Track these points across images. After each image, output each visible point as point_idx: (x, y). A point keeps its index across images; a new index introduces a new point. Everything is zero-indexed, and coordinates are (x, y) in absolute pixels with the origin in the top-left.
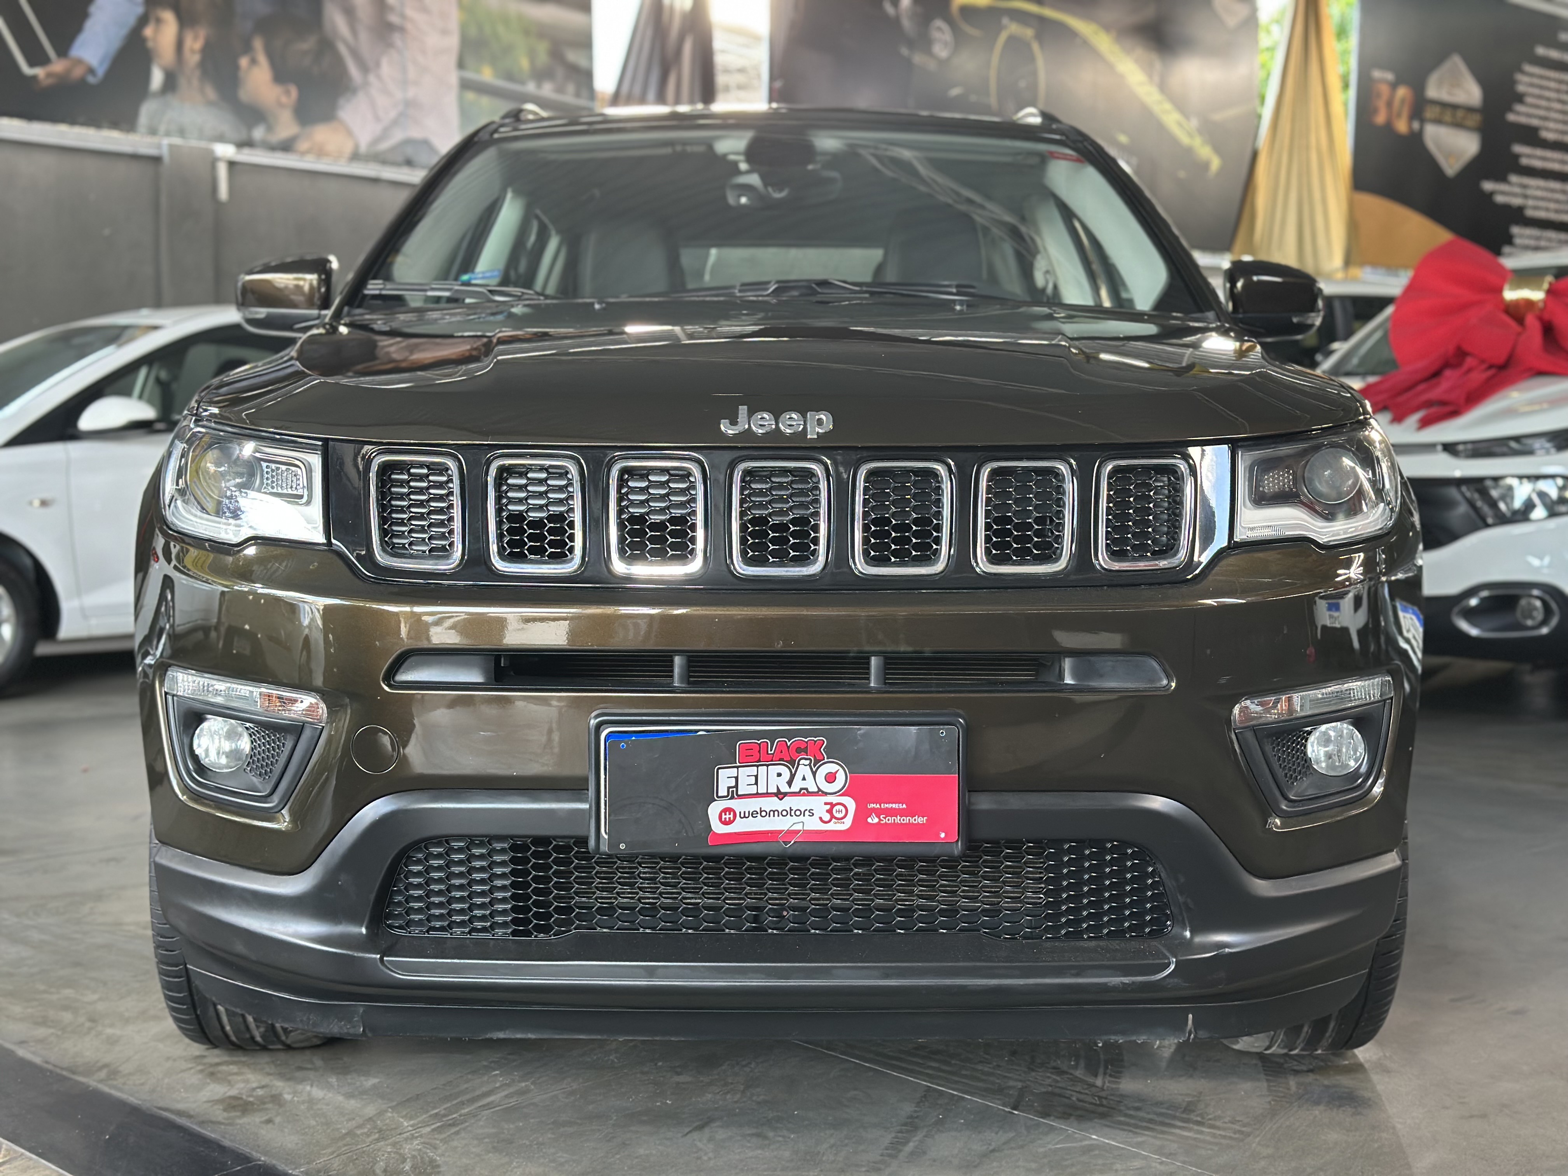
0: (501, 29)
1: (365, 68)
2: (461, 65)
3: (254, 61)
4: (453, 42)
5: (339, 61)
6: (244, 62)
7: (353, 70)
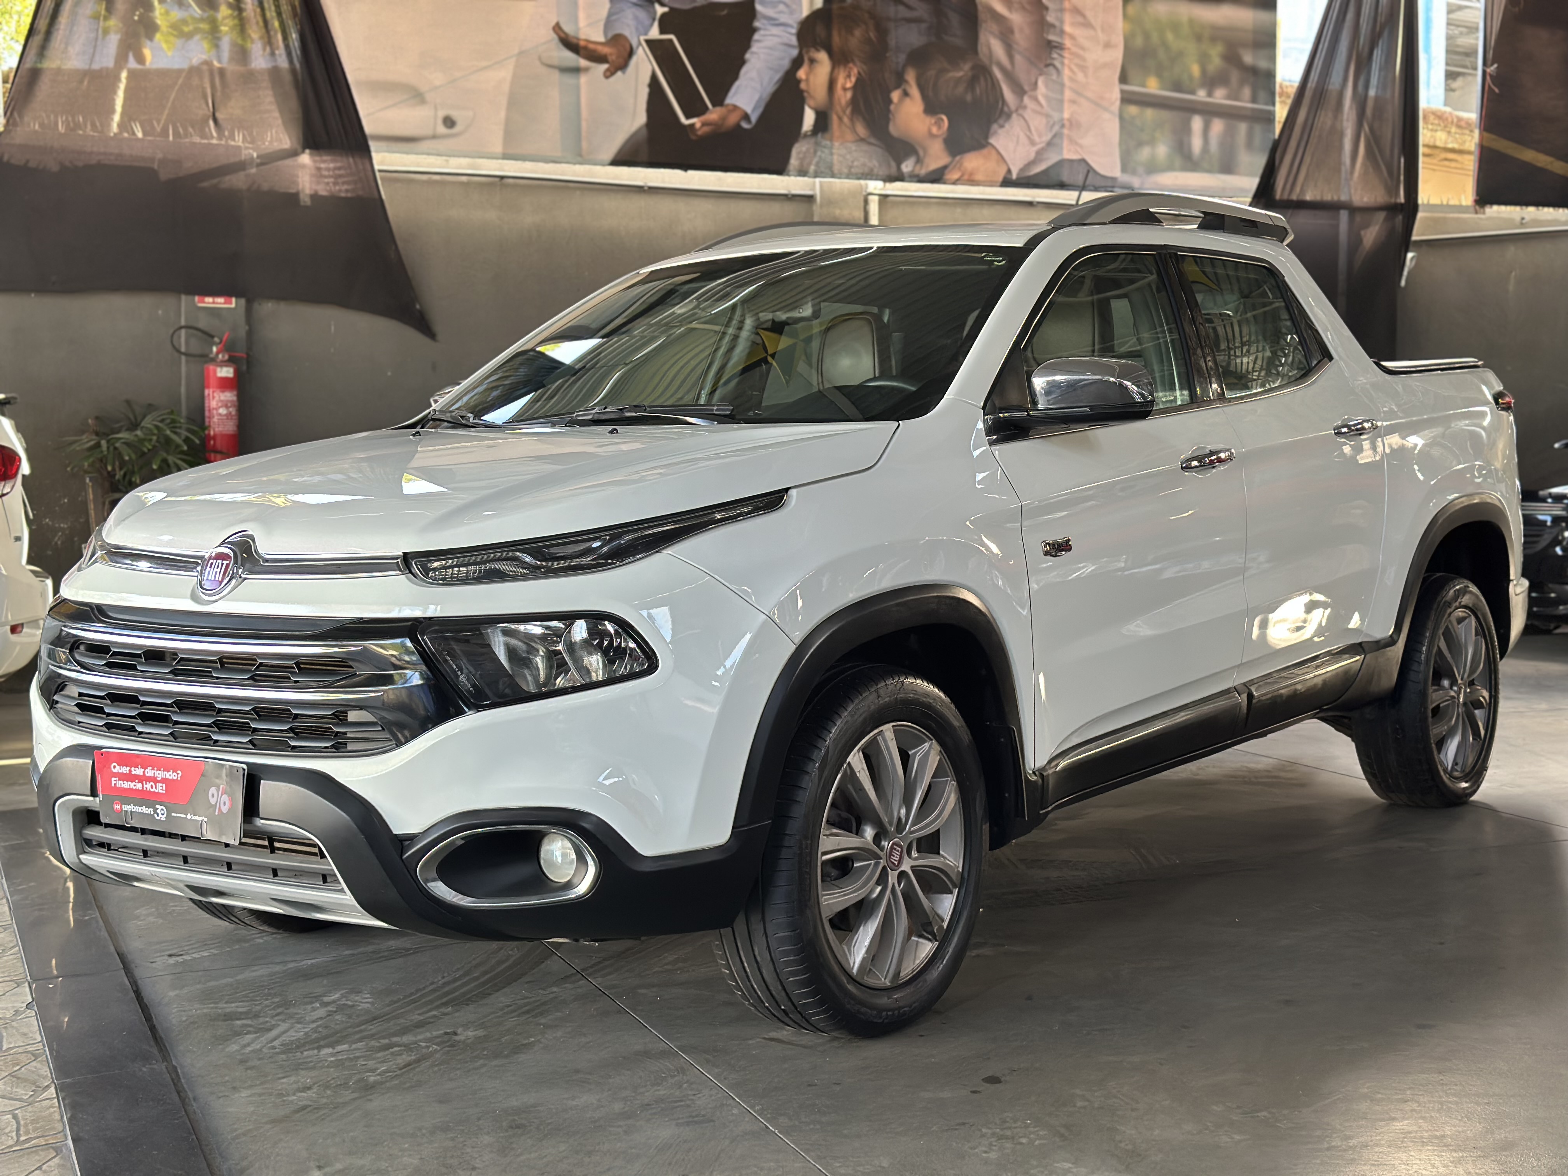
0: (1170, 36)
1: (1020, 91)
2: (1124, 79)
3: (906, 94)
4: (1117, 55)
5: (994, 86)
6: (895, 95)
7: (1008, 94)
